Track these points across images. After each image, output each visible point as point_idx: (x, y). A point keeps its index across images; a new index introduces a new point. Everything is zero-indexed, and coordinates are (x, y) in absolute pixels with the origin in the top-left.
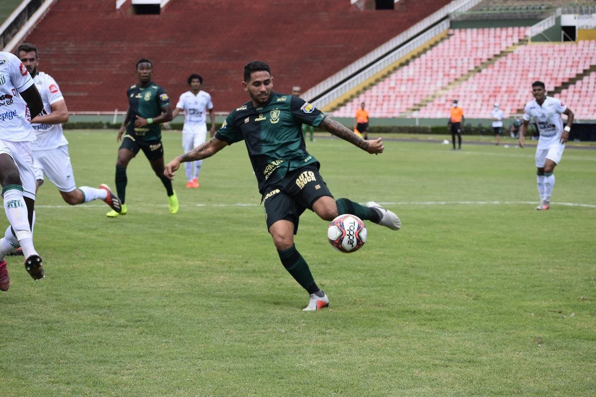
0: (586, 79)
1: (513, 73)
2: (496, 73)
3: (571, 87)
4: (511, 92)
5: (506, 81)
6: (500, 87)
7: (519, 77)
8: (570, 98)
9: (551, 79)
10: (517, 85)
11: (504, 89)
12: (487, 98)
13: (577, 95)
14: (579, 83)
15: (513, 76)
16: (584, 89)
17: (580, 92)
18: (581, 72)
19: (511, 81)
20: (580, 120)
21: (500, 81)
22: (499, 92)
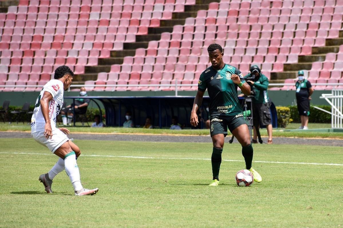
0: (189, 22)
1: (63, 14)
2: (32, 13)
3: (165, 38)
4: (62, 45)
5: (50, 27)
6: (43, 38)
7: (73, 20)
8: (162, 55)
9: (130, 22)
10: (70, 33)
11: (48, 41)
12: (17, 56)
13: (174, 49)
14: (177, 29)
15: (63, 19)
16: (187, 39)
17: (180, 44)
18: (180, 10)
19: (61, 27)
20: (180, 93)
21: (40, 26)
22: (40, 45)
